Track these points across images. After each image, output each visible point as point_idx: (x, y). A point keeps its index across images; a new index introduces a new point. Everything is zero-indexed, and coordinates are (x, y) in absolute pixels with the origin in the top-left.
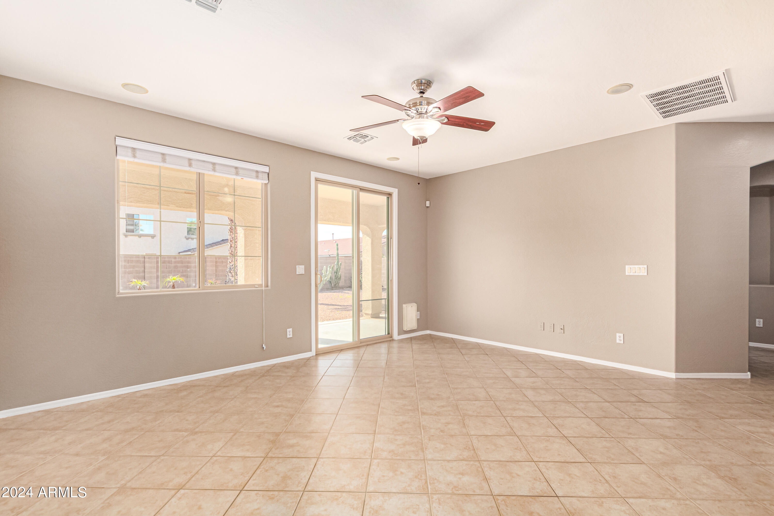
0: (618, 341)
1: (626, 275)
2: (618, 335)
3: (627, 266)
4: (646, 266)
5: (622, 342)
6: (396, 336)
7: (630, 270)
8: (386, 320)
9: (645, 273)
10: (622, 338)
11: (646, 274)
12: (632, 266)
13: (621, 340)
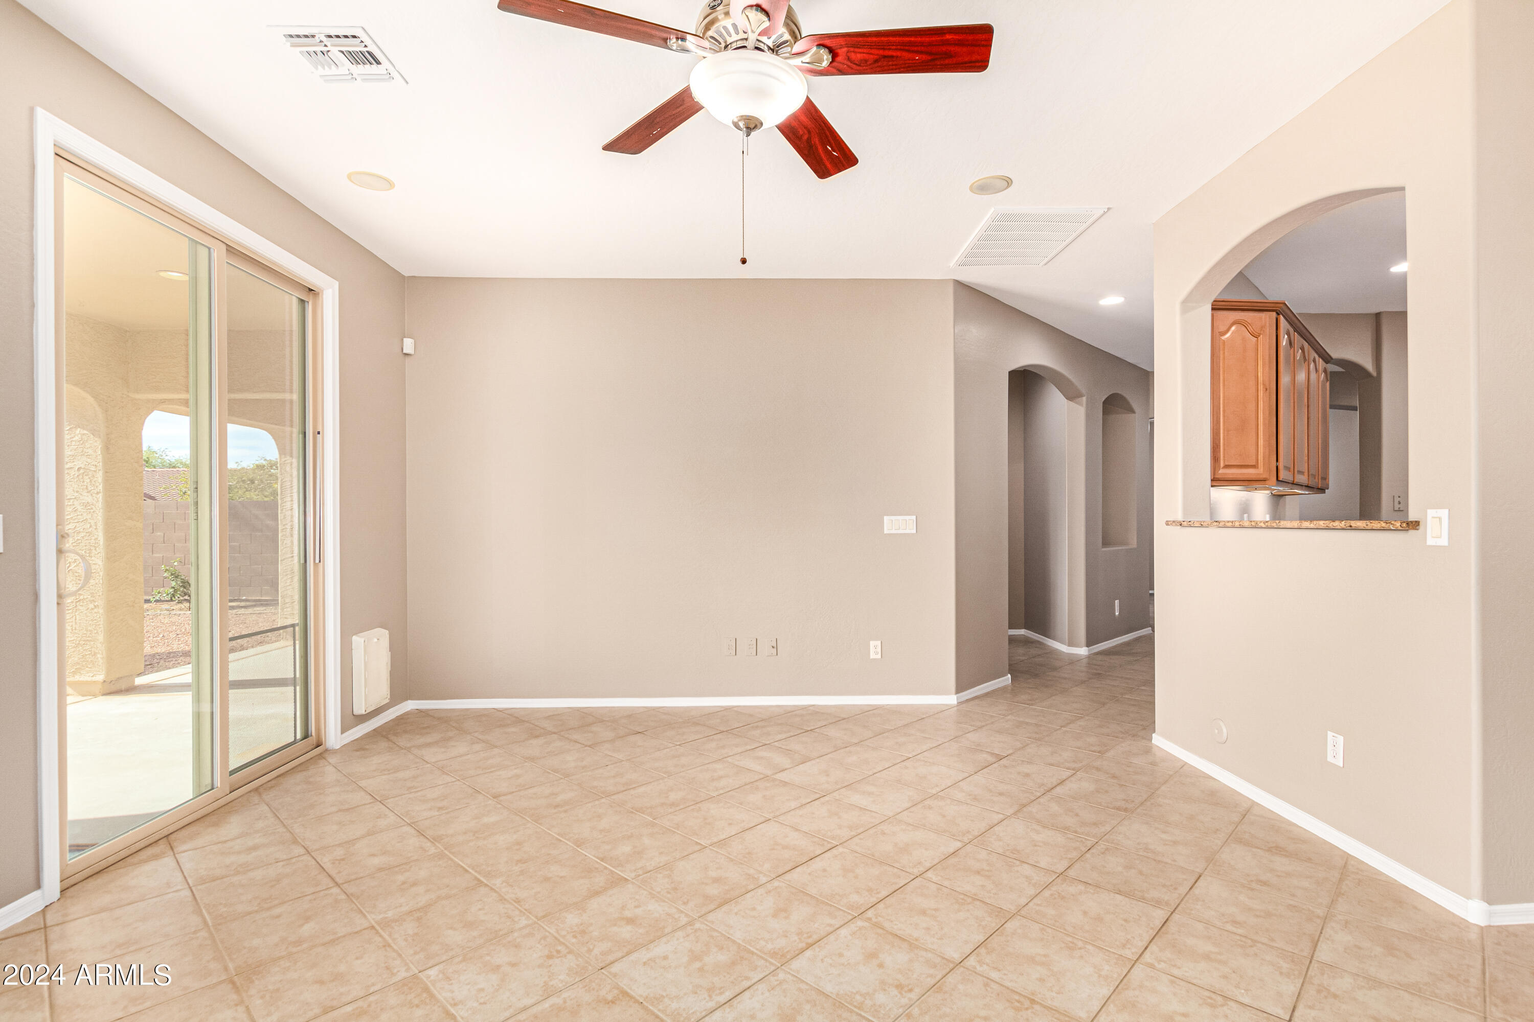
0: (873, 656)
1: (885, 533)
2: (872, 643)
3: (886, 518)
4: (914, 517)
5: (879, 656)
6: (334, 737)
7: (894, 525)
8: (298, 688)
9: (913, 529)
10: (879, 650)
11: (914, 531)
12: (893, 518)
13: (877, 653)
